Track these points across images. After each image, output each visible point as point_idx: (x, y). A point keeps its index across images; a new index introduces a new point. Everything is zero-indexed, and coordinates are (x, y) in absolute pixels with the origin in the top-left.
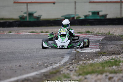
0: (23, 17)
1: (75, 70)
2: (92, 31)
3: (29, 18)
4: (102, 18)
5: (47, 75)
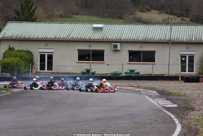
0: (84, 73)
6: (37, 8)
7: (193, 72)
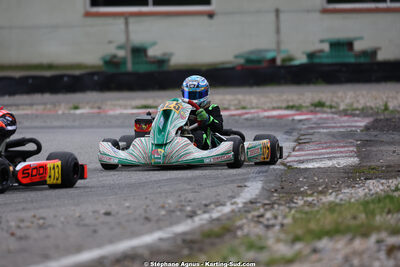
0: (115, 60)
1: (282, 225)
2: (332, 101)
3: (134, 63)
4: (362, 60)
5: (192, 242)
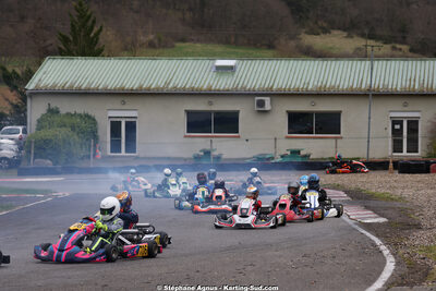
6: (104, 29)
7: (417, 152)
